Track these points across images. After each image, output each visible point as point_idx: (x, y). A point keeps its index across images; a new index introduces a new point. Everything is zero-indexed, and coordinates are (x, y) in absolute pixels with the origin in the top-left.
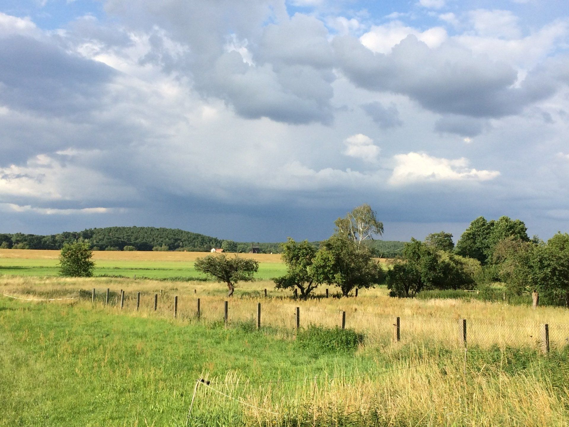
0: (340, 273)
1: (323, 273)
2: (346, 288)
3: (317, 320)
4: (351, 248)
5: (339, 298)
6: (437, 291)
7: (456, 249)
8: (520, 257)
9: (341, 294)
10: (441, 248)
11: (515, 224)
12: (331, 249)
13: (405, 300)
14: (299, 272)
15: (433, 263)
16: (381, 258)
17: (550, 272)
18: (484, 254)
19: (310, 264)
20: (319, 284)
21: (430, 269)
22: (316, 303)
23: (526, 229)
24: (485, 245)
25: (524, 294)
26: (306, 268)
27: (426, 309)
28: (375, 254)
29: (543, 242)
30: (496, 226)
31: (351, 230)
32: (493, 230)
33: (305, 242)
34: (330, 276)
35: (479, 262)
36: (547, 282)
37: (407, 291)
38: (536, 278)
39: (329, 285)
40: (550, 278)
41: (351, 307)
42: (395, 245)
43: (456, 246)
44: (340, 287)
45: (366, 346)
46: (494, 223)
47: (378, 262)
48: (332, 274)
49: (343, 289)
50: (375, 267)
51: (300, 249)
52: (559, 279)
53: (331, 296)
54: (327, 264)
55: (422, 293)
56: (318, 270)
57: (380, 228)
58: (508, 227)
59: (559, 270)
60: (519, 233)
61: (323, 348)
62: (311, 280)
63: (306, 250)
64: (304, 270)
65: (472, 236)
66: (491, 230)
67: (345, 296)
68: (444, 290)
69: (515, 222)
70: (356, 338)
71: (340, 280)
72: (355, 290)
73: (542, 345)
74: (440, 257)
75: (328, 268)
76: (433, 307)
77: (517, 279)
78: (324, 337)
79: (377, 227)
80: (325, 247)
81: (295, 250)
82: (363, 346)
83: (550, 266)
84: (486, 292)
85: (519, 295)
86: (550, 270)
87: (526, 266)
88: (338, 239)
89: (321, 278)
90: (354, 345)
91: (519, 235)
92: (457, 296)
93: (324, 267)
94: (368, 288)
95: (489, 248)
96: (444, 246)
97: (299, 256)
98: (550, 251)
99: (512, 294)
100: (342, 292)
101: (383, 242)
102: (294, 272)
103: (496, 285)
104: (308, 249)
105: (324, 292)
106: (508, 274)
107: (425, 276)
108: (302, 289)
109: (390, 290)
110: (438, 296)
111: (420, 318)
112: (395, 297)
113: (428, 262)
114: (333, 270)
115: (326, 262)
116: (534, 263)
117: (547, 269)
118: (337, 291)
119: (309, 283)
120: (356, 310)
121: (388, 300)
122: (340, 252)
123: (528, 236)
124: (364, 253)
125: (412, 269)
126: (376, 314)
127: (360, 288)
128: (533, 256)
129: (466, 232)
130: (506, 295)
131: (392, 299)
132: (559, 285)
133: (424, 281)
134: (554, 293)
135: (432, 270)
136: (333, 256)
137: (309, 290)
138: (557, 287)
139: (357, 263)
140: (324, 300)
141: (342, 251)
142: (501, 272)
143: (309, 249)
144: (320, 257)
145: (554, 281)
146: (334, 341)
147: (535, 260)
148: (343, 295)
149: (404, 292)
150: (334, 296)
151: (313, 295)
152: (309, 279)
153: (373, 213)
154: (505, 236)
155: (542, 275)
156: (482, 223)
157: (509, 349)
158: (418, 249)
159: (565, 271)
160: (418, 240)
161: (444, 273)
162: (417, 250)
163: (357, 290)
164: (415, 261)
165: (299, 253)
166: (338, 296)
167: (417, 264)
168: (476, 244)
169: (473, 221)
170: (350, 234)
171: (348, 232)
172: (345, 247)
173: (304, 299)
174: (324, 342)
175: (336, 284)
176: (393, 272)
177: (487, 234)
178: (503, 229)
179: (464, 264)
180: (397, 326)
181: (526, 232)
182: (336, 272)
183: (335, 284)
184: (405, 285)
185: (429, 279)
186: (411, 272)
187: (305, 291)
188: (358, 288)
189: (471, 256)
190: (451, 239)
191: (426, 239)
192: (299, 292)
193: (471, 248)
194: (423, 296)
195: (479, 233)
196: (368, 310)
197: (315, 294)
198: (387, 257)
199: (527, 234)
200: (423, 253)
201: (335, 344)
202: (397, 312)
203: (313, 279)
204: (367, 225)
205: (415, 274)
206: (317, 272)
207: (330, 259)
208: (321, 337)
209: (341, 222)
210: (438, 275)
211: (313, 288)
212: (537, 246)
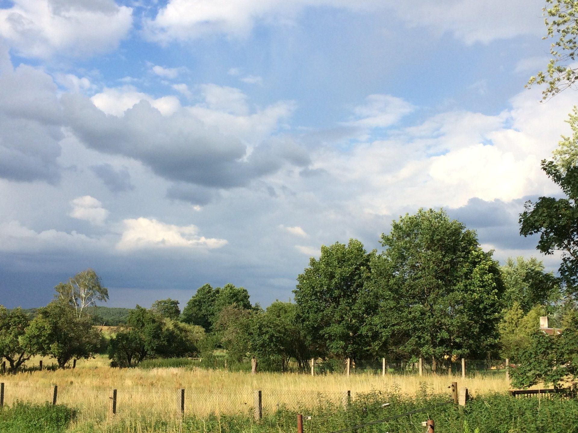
0: (57, 343)
1: (37, 343)
2: (63, 359)
3: (25, 396)
4: (70, 316)
5: (54, 371)
6: (160, 360)
7: (182, 316)
8: (241, 324)
9: (57, 366)
10: (167, 315)
11: (239, 291)
12: (48, 317)
13: (127, 370)
14: (10, 343)
15: (157, 331)
16: (104, 326)
17: (268, 338)
18: (209, 321)
19: (22, 333)
20: (32, 356)
21: (154, 337)
22: (27, 376)
23: (249, 297)
24: (210, 312)
25: (244, 361)
26: (18, 338)
27: (147, 379)
28: (98, 322)
29: (262, 310)
30: (221, 293)
31: (72, 296)
32: (219, 297)
33: (17, 309)
34: (45, 346)
35: (204, 329)
36: (265, 348)
37: (130, 360)
38: (255, 345)
39: (44, 356)
40: (268, 345)
41: (66, 379)
42: (121, 312)
43: (182, 312)
44: (55, 358)
45: (78, 422)
46: (219, 291)
47: (101, 330)
48: (47, 344)
49: (59, 361)
50: (97, 335)
51: (11, 317)
52: (275, 345)
53: (45, 369)
54: (43, 334)
55: (145, 362)
56: (32, 340)
57: (105, 294)
58: (232, 295)
59: (276, 337)
60: (242, 300)
61: (29, 428)
62: (23, 351)
63: (19, 318)
64: (15, 341)
65: (197, 303)
66: (217, 297)
67: (61, 368)
68: (167, 358)
69: (239, 290)
70: (68, 414)
71: (56, 350)
72: (73, 361)
73: (255, 411)
74: (165, 324)
75: (43, 338)
76: (155, 376)
77: (237, 345)
78: (32, 415)
79: (102, 292)
80: (41, 315)
81: (5, 318)
82: (75, 423)
83: (268, 332)
84: (208, 360)
85: (239, 361)
86: (268, 337)
87: (247, 333)
88: (56, 306)
89: (34, 349)
90: (65, 423)
91: (242, 302)
92: (180, 365)
93: (38, 337)
94: (88, 358)
95: (214, 315)
96: (170, 313)
97: (10, 325)
98: (268, 318)
99: (234, 361)
100: (58, 364)
101: (107, 309)
102: (3, 343)
103: (218, 353)
104: (21, 317)
105: (37, 364)
106: (230, 341)
107: (149, 344)
108: (12, 362)
109: (111, 360)
110: (160, 366)
111: (140, 389)
112: (116, 367)
113: (152, 330)
114: (50, 340)
115: (41, 331)
116: (253, 329)
117: (265, 336)
118: (53, 363)
119: (20, 355)
120: (72, 383)
121: (108, 371)
122: (58, 320)
123: (251, 304)
124: (85, 321)
125: (135, 338)
126: (93, 387)
127: (78, 359)
128: (253, 323)
129: (192, 299)
130: (227, 362)
131: (112, 369)
132: (276, 351)
133: (148, 350)
134: (272, 359)
135: (156, 338)
136: (50, 324)
137: (19, 363)
138: (274, 353)
139: (76, 332)
140: (37, 373)
141: (60, 319)
142: (223, 339)
143: (23, 318)
144: (35, 326)
145: (271, 347)
146: (43, 419)
147: (256, 327)
148: (59, 367)
149: (126, 362)
150: (49, 368)
151: (24, 369)
152: (20, 351)
153: (97, 278)
154: (228, 303)
155: (261, 342)
156: (208, 290)
157: (224, 417)
158: (142, 316)
159: (281, 337)
160: (143, 308)
161: (168, 341)
162: (142, 318)
163: (75, 361)
164: (139, 329)
165: (10, 322)
166: (53, 368)
167: (141, 333)
168: (202, 311)
169: (199, 288)
170: (71, 301)
171: (70, 298)
172: (64, 314)
173: (13, 373)
174: (30, 421)
175: (52, 355)
176: (115, 341)
177: (213, 301)
178: (227, 296)
179: (188, 332)
180: (114, 399)
181: (249, 300)
182: (52, 342)
183: (50, 355)
184: (127, 353)
185: (152, 348)
186: (134, 340)
187: (15, 364)
188: (76, 359)
189: (196, 323)
190: (177, 306)
191: (153, 306)
192: (8, 365)
193: (197, 315)
194: (146, 365)
195: (204, 301)
196: (85, 382)
197: (27, 367)
198: (112, 324)
199: (249, 302)
200: (148, 320)
201: (43, 423)
202: (117, 383)
203: (25, 350)
204: (91, 292)
205: (138, 342)
206: (30, 342)
207: (46, 328)
208: (28, 415)
209: (63, 287)
210: (162, 343)
211: (24, 360)
212: (257, 313)
